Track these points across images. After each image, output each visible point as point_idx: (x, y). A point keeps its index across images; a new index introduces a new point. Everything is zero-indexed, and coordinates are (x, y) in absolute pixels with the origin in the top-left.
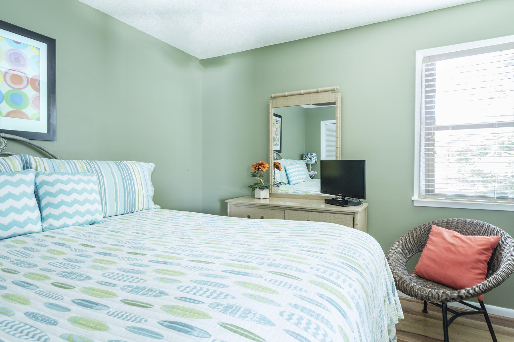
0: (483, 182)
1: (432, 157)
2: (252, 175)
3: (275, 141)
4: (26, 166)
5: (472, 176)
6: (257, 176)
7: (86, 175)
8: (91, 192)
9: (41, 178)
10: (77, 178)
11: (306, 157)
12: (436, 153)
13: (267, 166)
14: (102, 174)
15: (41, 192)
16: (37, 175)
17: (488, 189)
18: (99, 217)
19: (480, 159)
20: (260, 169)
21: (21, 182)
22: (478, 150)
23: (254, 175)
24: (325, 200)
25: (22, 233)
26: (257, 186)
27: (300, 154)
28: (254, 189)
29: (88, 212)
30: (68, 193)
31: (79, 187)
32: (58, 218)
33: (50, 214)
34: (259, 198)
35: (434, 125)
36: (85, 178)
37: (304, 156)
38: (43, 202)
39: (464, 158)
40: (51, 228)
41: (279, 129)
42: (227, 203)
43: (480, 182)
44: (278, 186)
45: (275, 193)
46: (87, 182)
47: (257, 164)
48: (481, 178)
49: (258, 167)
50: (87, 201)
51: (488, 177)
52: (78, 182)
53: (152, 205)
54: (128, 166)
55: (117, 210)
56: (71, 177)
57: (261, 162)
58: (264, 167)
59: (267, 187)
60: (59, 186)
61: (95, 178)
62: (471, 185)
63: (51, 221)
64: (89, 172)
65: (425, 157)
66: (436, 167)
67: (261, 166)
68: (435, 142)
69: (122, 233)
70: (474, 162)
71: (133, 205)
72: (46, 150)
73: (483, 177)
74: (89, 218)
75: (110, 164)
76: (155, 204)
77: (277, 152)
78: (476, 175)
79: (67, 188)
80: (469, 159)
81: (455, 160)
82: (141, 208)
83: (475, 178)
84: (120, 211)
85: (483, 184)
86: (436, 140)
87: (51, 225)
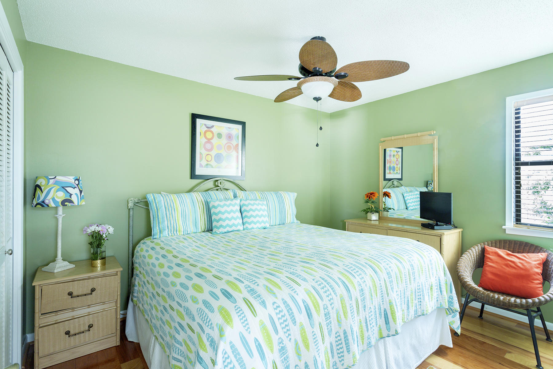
0: (547, 213)
1: (519, 189)
2: (365, 202)
3: (396, 170)
4: (235, 196)
5: (541, 208)
6: (369, 203)
7: (261, 200)
8: (264, 210)
9: (243, 202)
10: (257, 202)
11: (430, 183)
12: (521, 186)
13: (377, 195)
14: (268, 200)
15: (242, 210)
16: (241, 201)
17: (550, 220)
18: (267, 225)
19: (545, 192)
20: (371, 197)
21: (236, 204)
22: (544, 184)
23: (367, 202)
24: (422, 224)
25: (236, 230)
26: (369, 210)
27: (425, 181)
28: (367, 213)
29: (263, 222)
30: (254, 211)
31: (259, 207)
32: (250, 224)
33: (246, 221)
34: (370, 220)
35: (520, 161)
36: (261, 203)
37: (429, 183)
38: (243, 215)
39: (536, 191)
40: (247, 229)
41: (400, 160)
42: (345, 222)
43: (545, 213)
44: (388, 211)
45: (385, 216)
46: (262, 205)
47: (369, 193)
48: (546, 210)
49: (370, 196)
50: (262, 215)
51: (549, 209)
52: (258, 205)
53: (295, 221)
54: (282, 195)
55: (276, 222)
56: (255, 202)
57: (372, 192)
58: (374, 196)
59: (377, 212)
60: (250, 207)
61: (265, 203)
62: (541, 216)
63: (247, 225)
64: (262, 199)
65: (516, 189)
66: (521, 198)
67: (372, 195)
68: (521, 176)
69: (280, 234)
70: (542, 195)
71: (285, 220)
72: (241, 186)
73: (547, 209)
74: (263, 225)
75: (272, 193)
76: (297, 220)
77: (397, 180)
78: (543, 206)
79: (253, 208)
80: (539, 192)
81: (532, 192)
82: (289, 222)
83: (543, 209)
84: (278, 223)
85: (547, 215)
86: (521, 174)
87: (247, 227)
